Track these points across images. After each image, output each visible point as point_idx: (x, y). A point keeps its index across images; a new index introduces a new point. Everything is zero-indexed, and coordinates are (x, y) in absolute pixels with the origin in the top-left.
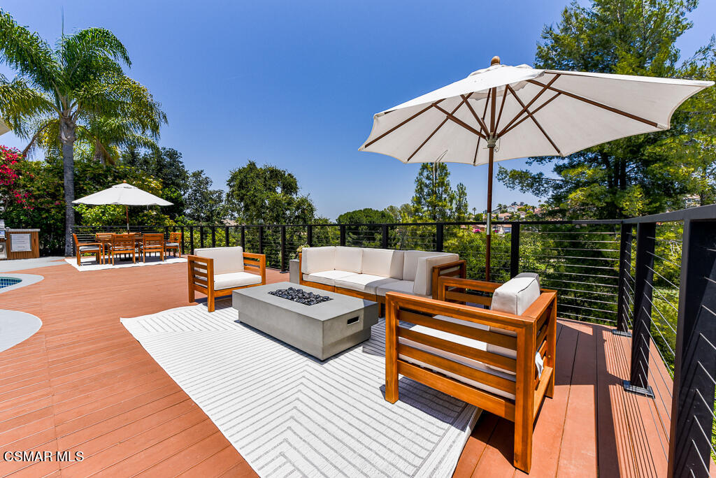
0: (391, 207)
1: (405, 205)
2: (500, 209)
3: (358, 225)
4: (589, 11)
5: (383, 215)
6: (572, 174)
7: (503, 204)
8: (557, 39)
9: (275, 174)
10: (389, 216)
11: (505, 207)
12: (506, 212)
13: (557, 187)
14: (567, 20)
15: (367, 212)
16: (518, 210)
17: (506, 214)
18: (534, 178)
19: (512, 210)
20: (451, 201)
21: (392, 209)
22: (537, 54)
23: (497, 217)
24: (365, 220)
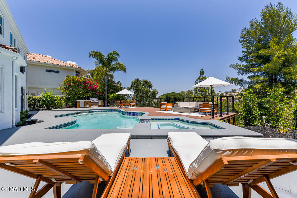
0: (183, 91)
1: (188, 90)
2: (233, 91)
3: (170, 98)
4: (260, 22)
5: (179, 94)
6: (255, 79)
7: (234, 89)
8: (248, 32)
9: (146, 82)
10: (182, 95)
11: (235, 90)
12: (236, 92)
13: (250, 84)
14: (252, 25)
15: (173, 94)
16: (242, 91)
17: (235, 93)
18: (240, 81)
19: (239, 91)
20: (208, 90)
21: (183, 92)
22: (240, 36)
23: (231, 95)
24: (172, 97)
